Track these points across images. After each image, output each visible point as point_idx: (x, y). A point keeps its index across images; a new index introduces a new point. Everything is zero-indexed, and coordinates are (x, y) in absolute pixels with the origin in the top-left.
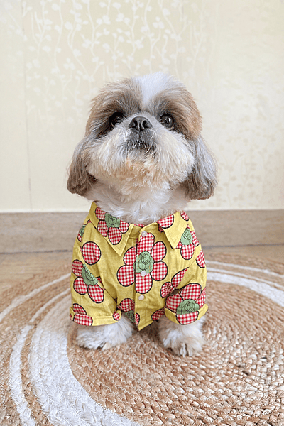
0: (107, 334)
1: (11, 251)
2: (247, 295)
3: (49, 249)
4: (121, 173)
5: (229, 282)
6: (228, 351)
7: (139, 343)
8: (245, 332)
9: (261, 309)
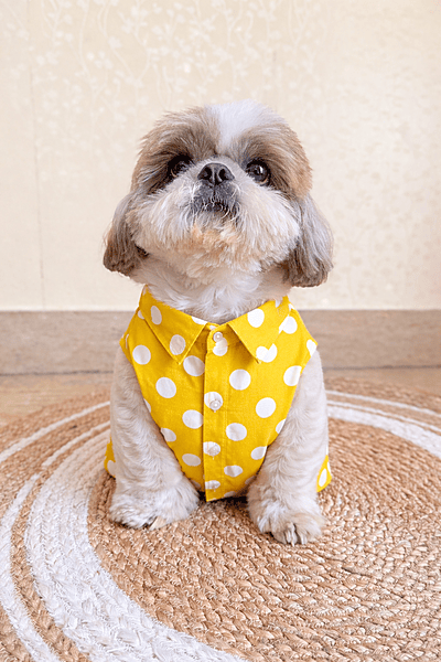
0: (159, 504)
1: (12, 371)
2: (388, 443)
3: (71, 369)
4: (185, 245)
5: (357, 421)
6: (362, 534)
7: (210, 519)
8: (388, 503)
9: (413, 465)
